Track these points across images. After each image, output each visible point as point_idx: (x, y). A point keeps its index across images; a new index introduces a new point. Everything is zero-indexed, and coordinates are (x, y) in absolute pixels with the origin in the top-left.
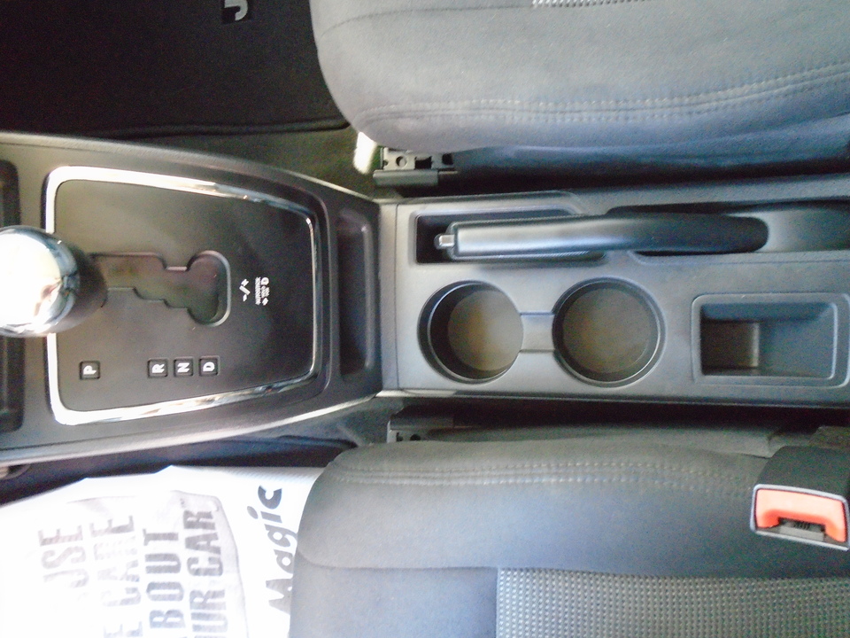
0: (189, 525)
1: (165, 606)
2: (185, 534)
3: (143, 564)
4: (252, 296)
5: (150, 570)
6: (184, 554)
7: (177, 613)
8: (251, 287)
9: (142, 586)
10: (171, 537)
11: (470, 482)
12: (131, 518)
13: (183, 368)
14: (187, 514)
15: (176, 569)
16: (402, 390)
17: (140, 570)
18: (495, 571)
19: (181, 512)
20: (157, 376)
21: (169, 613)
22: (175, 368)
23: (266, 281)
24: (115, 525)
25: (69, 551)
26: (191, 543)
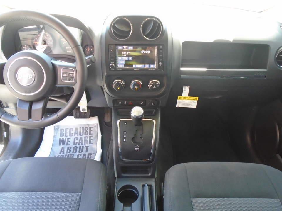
0: (88, 154)
1: (72, 150)
2: (87, 153)
3: (82, 146)
4: (136, 147)
5: (80, 147)
6: (82, 154)
7: (70, 152)
8: (138, 147)
9: (77, 145)
10: (87, 151)
11: (100, 185)
12: (92, 144)
13: (125, 136)
14: (91, 154)
15: (79, 152)
16: (117, 182)
17: (80, 145)
18: (81, 192)
19: (92, 153)
20: (124, 133)
21: (70, 150)
22: (125, 135)
23: (139, 150)
24: (91, 141)
25: (87, 132)
26: (85, 155)
